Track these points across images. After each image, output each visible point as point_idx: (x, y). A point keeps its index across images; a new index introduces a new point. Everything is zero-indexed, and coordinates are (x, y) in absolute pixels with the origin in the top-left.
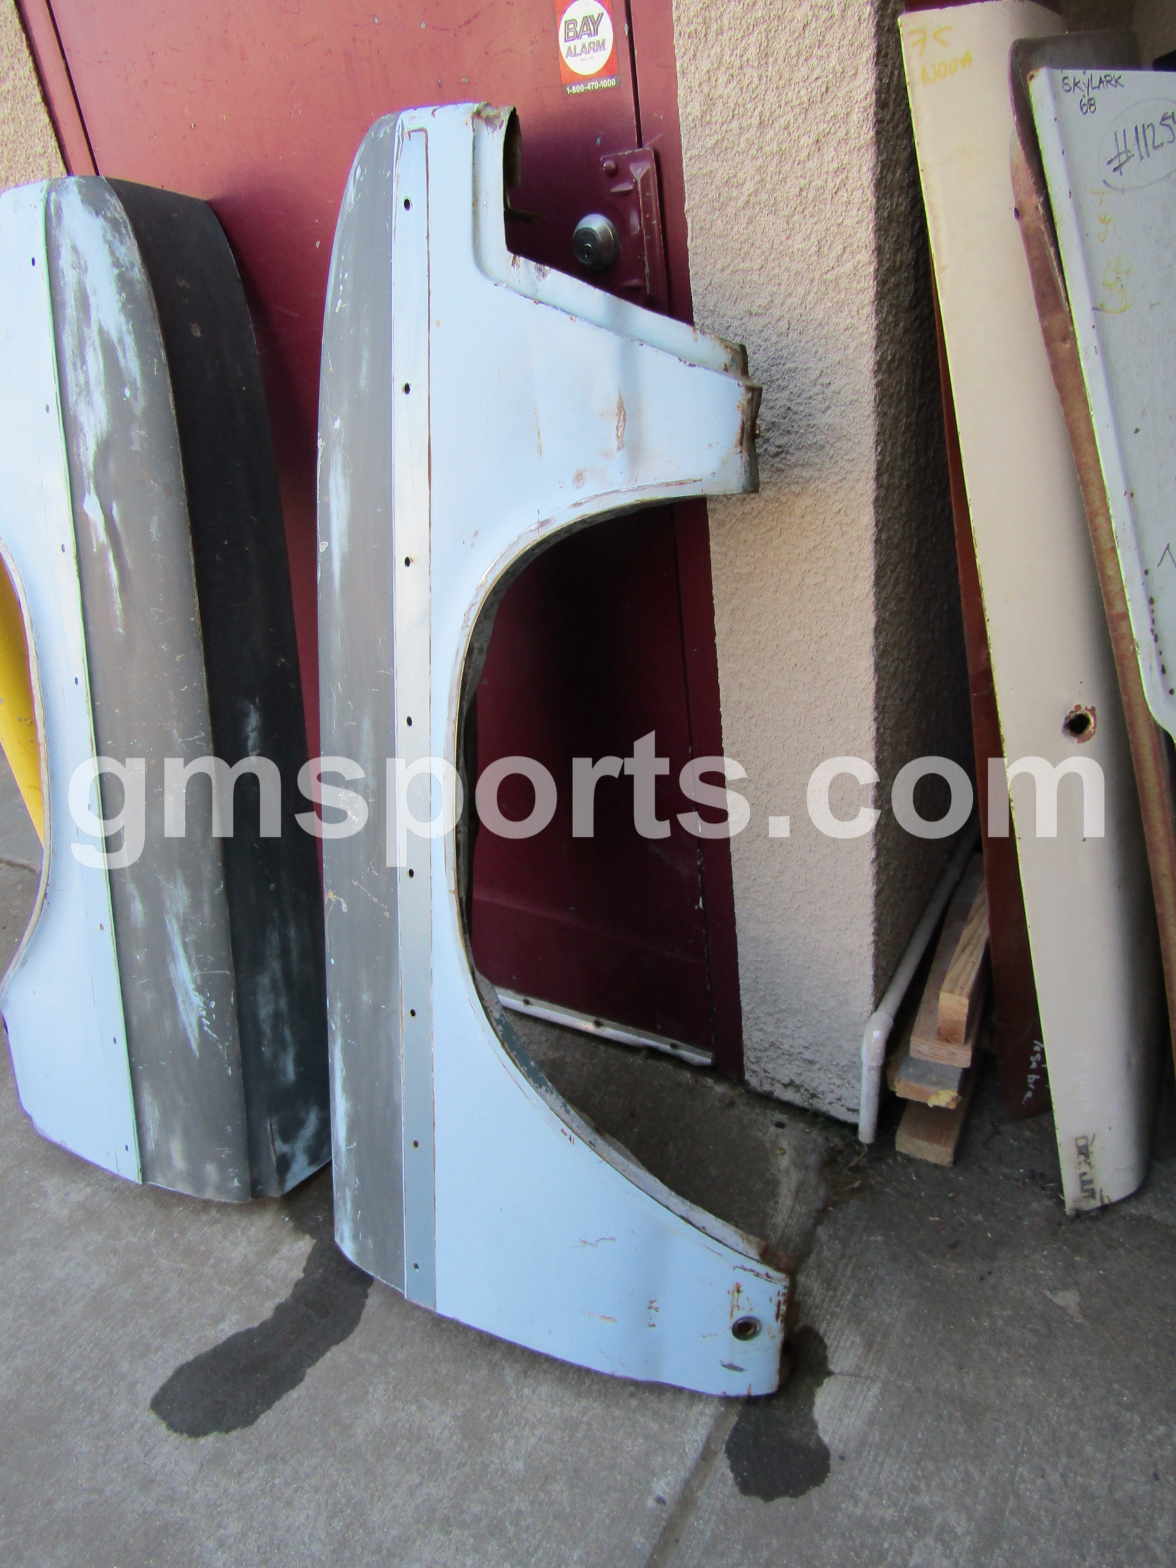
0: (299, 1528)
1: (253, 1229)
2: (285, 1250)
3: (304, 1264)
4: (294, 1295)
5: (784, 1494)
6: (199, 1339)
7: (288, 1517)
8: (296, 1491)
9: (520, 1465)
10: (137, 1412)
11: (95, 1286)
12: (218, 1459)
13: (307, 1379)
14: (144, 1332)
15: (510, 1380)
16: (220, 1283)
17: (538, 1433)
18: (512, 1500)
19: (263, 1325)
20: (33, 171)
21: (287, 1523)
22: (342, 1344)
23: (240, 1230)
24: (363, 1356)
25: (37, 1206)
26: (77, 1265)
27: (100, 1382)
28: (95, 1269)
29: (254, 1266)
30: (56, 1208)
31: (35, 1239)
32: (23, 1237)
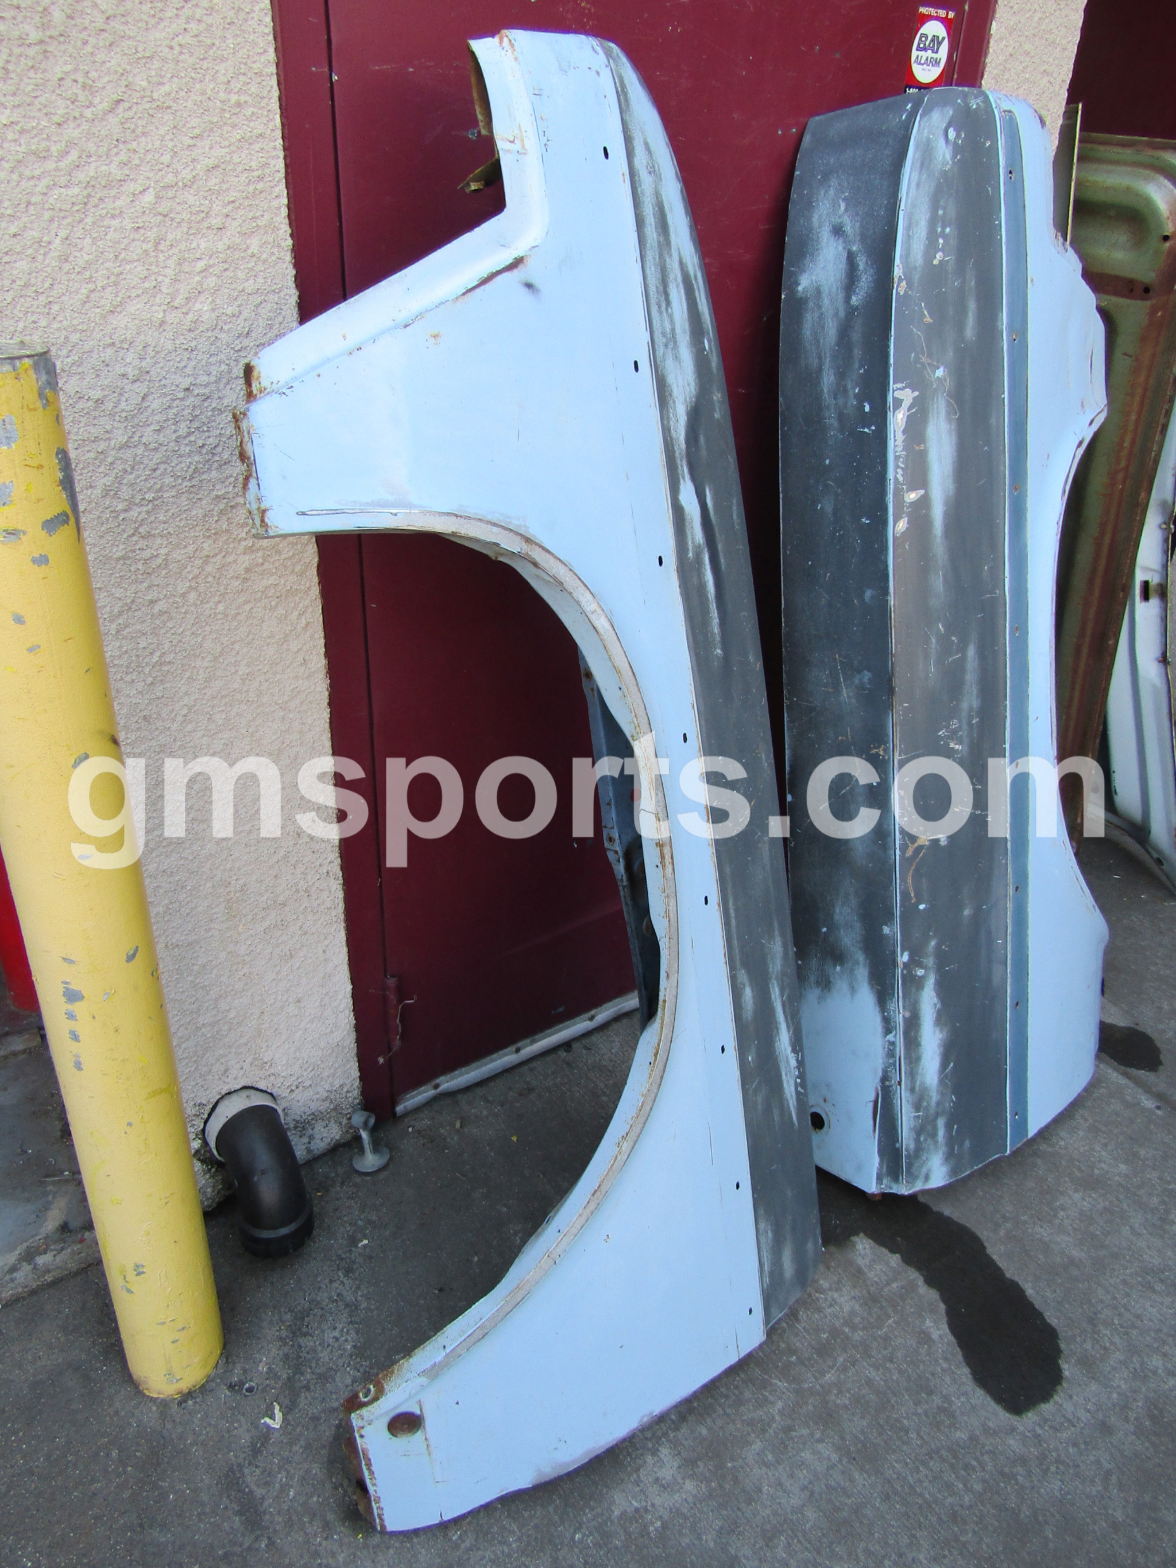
0: (1161, 1315)
1: (822, 1282)
2: (860, 1262)
3: (885, 1251)
5: (1159, 1057)
6: (946, 1359)
7: (1151, 1320)
8: (1127, 1310)
9: (1123, 1167)
10: (1021, 1428)
11: (835, 1457)
12: (1087, 1363)
13: (1016, 1278)
14: (920, 1411)
15: (1050, 1149)
16: (880, 1327)
17: (1098, 1148)
18: (1150, 1179)
19: (945, 1300)
21: (1156, 1322)
22: (986, 1244)
24: (1002, 1233)
25: (659, 1524)
26: (791, 1476)
27: (974, 1463)
28: (807, 1455)
29: (869, 1293)
30: (676, 1496)
31: (722, 1528)
32: (712, 1544)
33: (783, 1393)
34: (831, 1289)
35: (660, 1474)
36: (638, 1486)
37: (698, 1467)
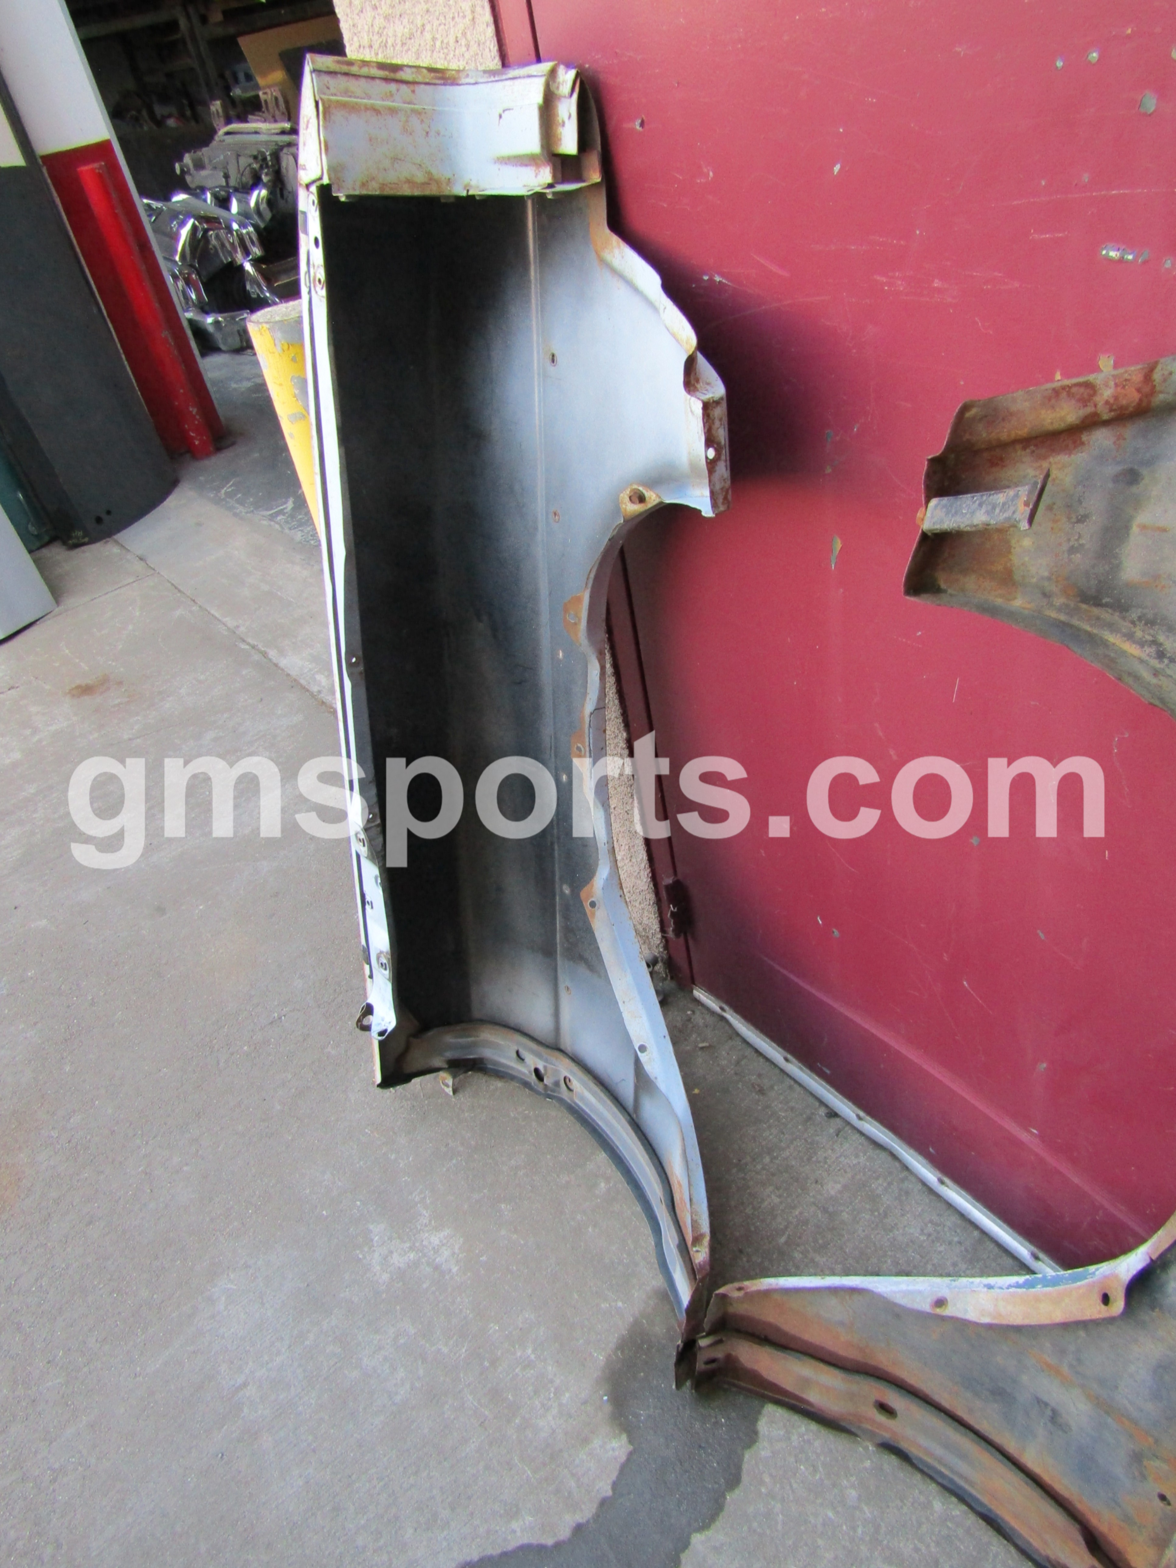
2: (596, 1443)
3: (614, 1476)
4: (597, 1517)
11: (398, 1399)
14: (435, 1492)
16: (521, 1459)
19: (557, 1546)
20: (453, 18)
23: (552, 1389)
25: (361, 1256)
26: (385, 1359)
27: (382, 1542)
28: (401, 1373)
29: (561, 1451)
30: (378, 1268)
31: (352, 1302)
32: (342, 1295)
33: (455, 1354)
34: (560, 1405)
35: (395, 1255)
36: (388, 1239)
37: (398, 1283)
